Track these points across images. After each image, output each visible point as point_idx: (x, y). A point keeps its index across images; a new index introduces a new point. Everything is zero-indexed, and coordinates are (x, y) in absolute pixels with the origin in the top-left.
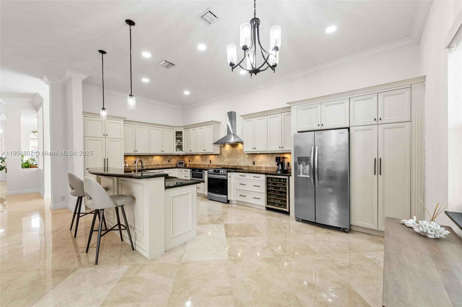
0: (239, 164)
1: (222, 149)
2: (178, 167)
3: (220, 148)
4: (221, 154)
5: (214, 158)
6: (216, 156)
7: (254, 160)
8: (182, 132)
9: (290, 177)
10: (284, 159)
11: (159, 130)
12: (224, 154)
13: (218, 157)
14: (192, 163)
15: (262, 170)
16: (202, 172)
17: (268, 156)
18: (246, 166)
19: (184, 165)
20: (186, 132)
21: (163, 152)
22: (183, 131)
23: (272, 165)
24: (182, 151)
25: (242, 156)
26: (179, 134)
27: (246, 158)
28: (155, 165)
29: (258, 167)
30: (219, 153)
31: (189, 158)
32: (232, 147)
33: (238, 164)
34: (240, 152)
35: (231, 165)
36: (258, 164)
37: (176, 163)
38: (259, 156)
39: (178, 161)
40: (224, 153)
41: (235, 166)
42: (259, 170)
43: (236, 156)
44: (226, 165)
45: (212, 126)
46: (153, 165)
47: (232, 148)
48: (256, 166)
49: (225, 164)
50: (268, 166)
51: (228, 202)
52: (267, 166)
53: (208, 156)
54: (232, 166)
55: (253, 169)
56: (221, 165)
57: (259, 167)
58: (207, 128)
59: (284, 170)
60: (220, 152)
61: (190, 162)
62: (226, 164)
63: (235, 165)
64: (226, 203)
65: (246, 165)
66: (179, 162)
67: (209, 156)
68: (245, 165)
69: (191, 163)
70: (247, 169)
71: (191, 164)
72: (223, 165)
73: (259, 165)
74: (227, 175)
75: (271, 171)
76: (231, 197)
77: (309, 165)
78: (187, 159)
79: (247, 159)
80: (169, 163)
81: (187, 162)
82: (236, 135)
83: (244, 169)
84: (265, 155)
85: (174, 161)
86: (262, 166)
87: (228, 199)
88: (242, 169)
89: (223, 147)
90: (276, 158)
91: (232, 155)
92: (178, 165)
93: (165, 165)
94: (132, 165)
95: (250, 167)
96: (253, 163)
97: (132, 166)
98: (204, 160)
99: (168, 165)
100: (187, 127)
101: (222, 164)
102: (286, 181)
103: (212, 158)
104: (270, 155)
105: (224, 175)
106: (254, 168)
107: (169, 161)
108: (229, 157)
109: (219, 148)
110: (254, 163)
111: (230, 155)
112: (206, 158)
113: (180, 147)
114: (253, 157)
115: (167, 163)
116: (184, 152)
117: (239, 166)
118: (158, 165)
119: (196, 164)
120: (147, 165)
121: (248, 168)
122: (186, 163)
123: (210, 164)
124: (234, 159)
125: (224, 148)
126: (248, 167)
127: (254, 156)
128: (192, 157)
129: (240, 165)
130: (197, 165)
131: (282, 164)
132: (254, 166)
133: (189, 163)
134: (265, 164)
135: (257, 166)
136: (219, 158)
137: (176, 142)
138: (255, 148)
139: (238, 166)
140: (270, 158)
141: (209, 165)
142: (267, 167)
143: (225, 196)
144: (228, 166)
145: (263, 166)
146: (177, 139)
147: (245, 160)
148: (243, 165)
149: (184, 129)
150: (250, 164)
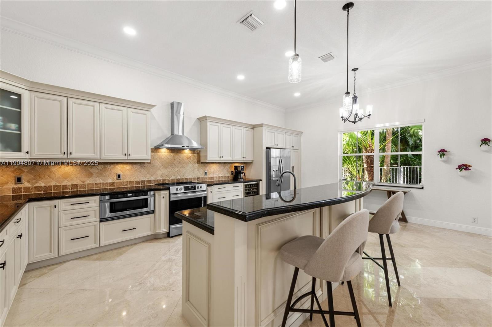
0: (185, 176)
5: (131, 169)
7: (206, 171)
8: (20, 95)
15: (214, 180)
16: (147, 195)
17: (220, 165)
18: (196, 178)
20: (36, 99)
23: (224, 175)
24: (19, 152)
25: (190, 165)
27: (196, 167)
29: (210, 177)
32: (172, 153)
34: (187, 160)
35: (171, 178)
36: (210, 174)
38: (212, 165)
41: (178, 179)
43: (180, 166)
44: (160, 180)
49: (158, 179)
50: (220, 175)
52: (220, 176)
55: (204, 181)
57: (212, 177)
62: (160, 178)
63: (179, 177)
65: (195, 177)
73: (211, 176)
75: (223, 180)
79: (197, 169)
84: (218, 164)
86: (214, 176)
91: (173, 164)
95: (201, 179)
96: (204, 174)
98: (94, 175)
100: (40, 89)
101: (151, 179)
103: (119, 169)
104: (222, 164)
106: (206, 179)
108: (166, 167)
111: (168, 164)
112: (105, 170)
114: (204, 167)
117: (185, 179)
121: (197, 181)
123: (119, 181)
124: (177, 169)
125: (156, 153)
126: (198, 178)
127: (206, 165)
129: (187, 178)
132: (206, 177)
134: (218, 173)
136: (143, 170)
139: (183, 179)
140: (222, 167)
141: (113, 183)
142: (220, 177)
144: (164, 180)
145: (216, 176)
147: (193, 171)
148: (191, 177)
149: (28, 89)
150: (200, 175)
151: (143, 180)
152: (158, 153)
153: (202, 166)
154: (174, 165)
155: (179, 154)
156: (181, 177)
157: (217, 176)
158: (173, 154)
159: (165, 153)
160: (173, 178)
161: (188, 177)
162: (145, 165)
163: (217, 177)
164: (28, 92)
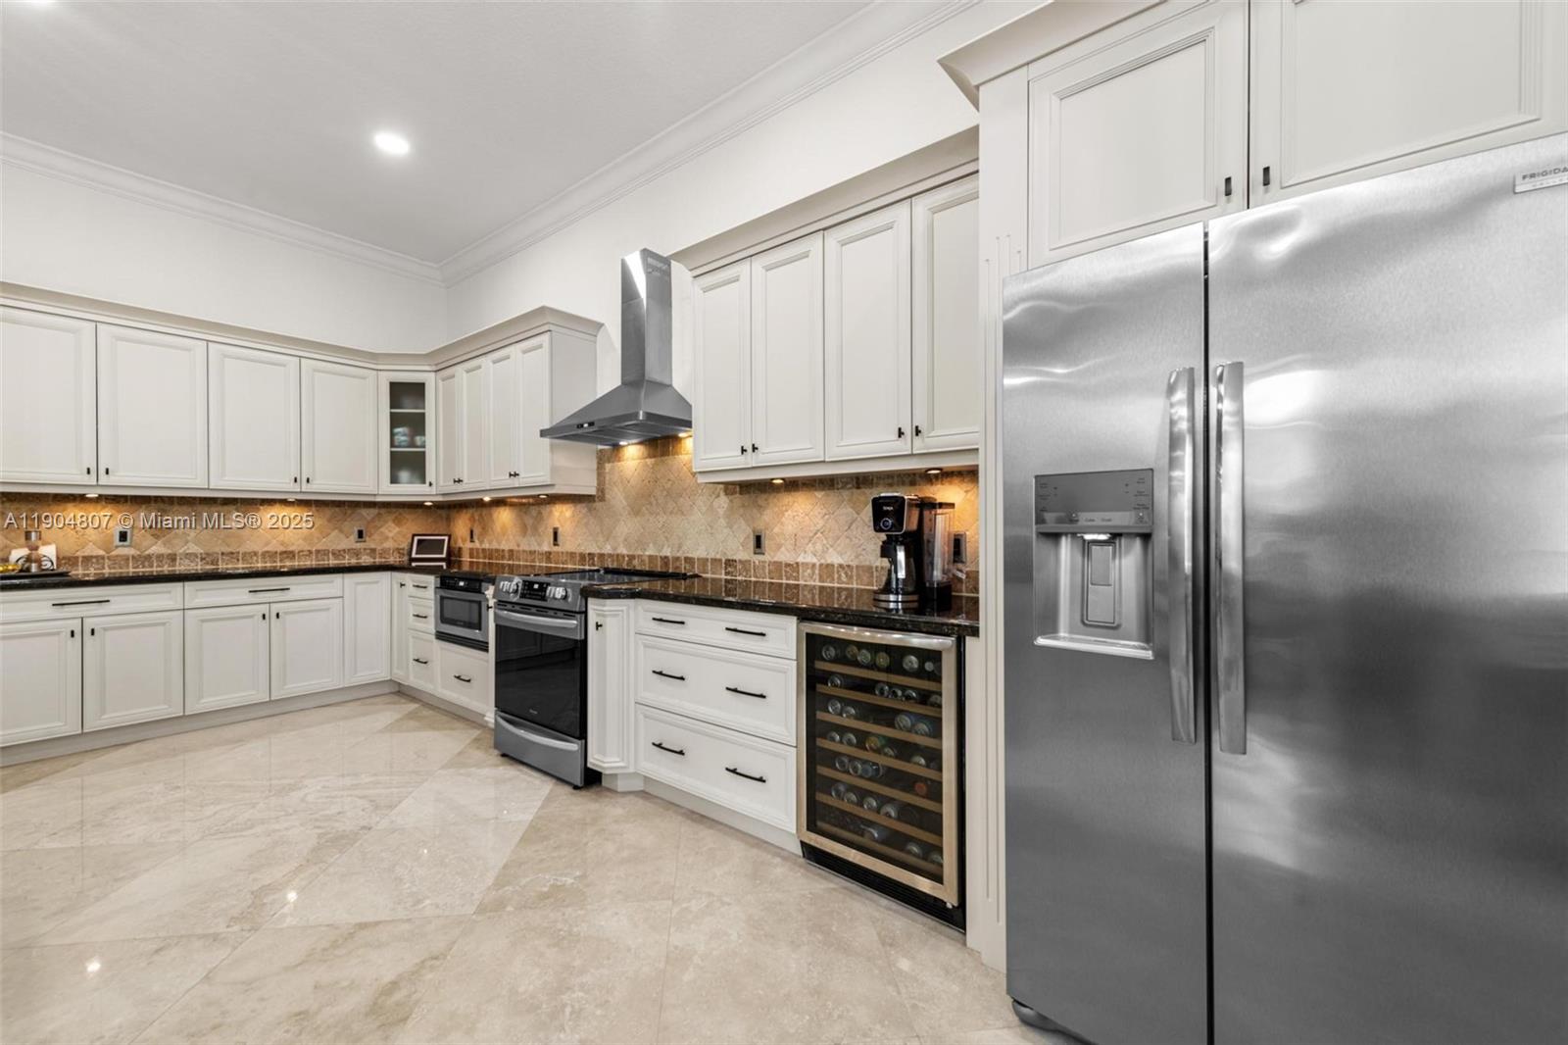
0: (685, 548)
1: (608, 466)
2: (414, 564)
3: (599, 463)
4: (601, 494)
5: (574, 516)
6: (582, 508)
7: (760, 526)
8: (422, 385)
9: (969, 640)
10: (926, 513)
11: (282, 368)
12: (617, 497)
13: (590, 510)
14: (481, 542)
15: (801, 582)
17: (833, 497)
18: (720, 560)
19: (444, 556)
20: (440, 383)
21: (305, 487)
22: (430, 380)
23: (857, 557)
24: (424, 482)
25: (701, 502)
26: (406, 396)
27: (721, 512)
28: (272, 555)
29: (778, 565)
30: (592, 491)
31: (472, 519)
32: (650, 456)
33: (680, 547)
34: (689, 481)
35: (647, 553)
36: (779, 546)
37: (405, 545)
38: (787, 499)
39: (414, 535)
40: (616, 489)
41: (665, 560)
42: (784, 581)
43: (671, 505)
44: (623, 556)
45: (545, 338)
46: (255, 554)
47: (650, 461)
48: (767, 558)
49: (619, 551)
50: (835, 559)
51: (592, 779)
52: (829, 562)
53: (545, 508)
54: (650, 557)
55: (753, 579)
56: (602, 556)
57: (788, 565)
58: (525, 352)
59: (932, 589)
60: (599, 484)
61: (475, 538)
62: (623, 550)
63: (667, 552)
64: (576, 788)
65: (718, 557)
66: (419, 541)
67: (548, 508)
68: (712, 555)
69: (477, 544)
70: (723, 577)
71: (477, 549)
72: (610, 556)
73: (784, 556)
74: (585, 613)
76: (603, 751)
77: (1138, 543)
78: (461, 526)
79: (723, 522)
80: (359, 546)
81: (464, 541)
82: (670, 386)
83: (709, 575)
84: (819, 493)
85: (394, 537)
86: (800, 560)
87: (589, 765)
88: (696, 576)
89: (609, 462)
90: (878, 505)
91: (653, 500)
92: (414, 555)
93: (337, 554)
94: (101, 553)
95: (739, 566)
96: (752, 543)
97: (103, 558)
98: (529, 532)
99: (357, 554)
100: (445, 360)
101: (608, 549)
102: (939, 668)
103: (561, 515)
104: (846, 494)
105: (569, 614)
106: (759, 569)
107: (360, 534)
108: (636, 512)
109: (595, 467)
110: (758, 541)
111: (643, 501)
112: (539, 518)
113: (408, 461)
114: (755, 511)
115: (350, 542)
116: (433, 490)
117: (687, 559)
118: (290, 555)
119: (497, 550)
120: (207, 554)
121: (727, 574)
122: (460, 544)
123: (556, 549)
124: (662, 519)
125: (616, 463)
126: (730, 563)
127: (762, 499)
128: (481, 515)
129: (690, 555)
130: (503, 558)
131: (918, 545)
132: (757, 559)
133: (471, 545)
134: (819, 547)
135: (776, 559)
136: (591, 519)
137: (392, 435)
138: (754, 448)
139: (677, 559)
140: (847, 511)
141: (550, 553)
142: (829, 566)
143: (573, 746)
144: (632, 557)
145: (810, 559)
146: (395, 421)
147: (711, 527)
148: (703, 555)
149: (434, 368)
150: (738, 550)
151: (592, 551)
152: (619, 461)
153: (743, 506)
154: (655, 502)
155: (669, 460)
156: (672, 551)
157: (815, 560)
159: (633, 459)
160: (650, 551)
161: (695, 554)
163: (814, 565)
164: (433, 374)
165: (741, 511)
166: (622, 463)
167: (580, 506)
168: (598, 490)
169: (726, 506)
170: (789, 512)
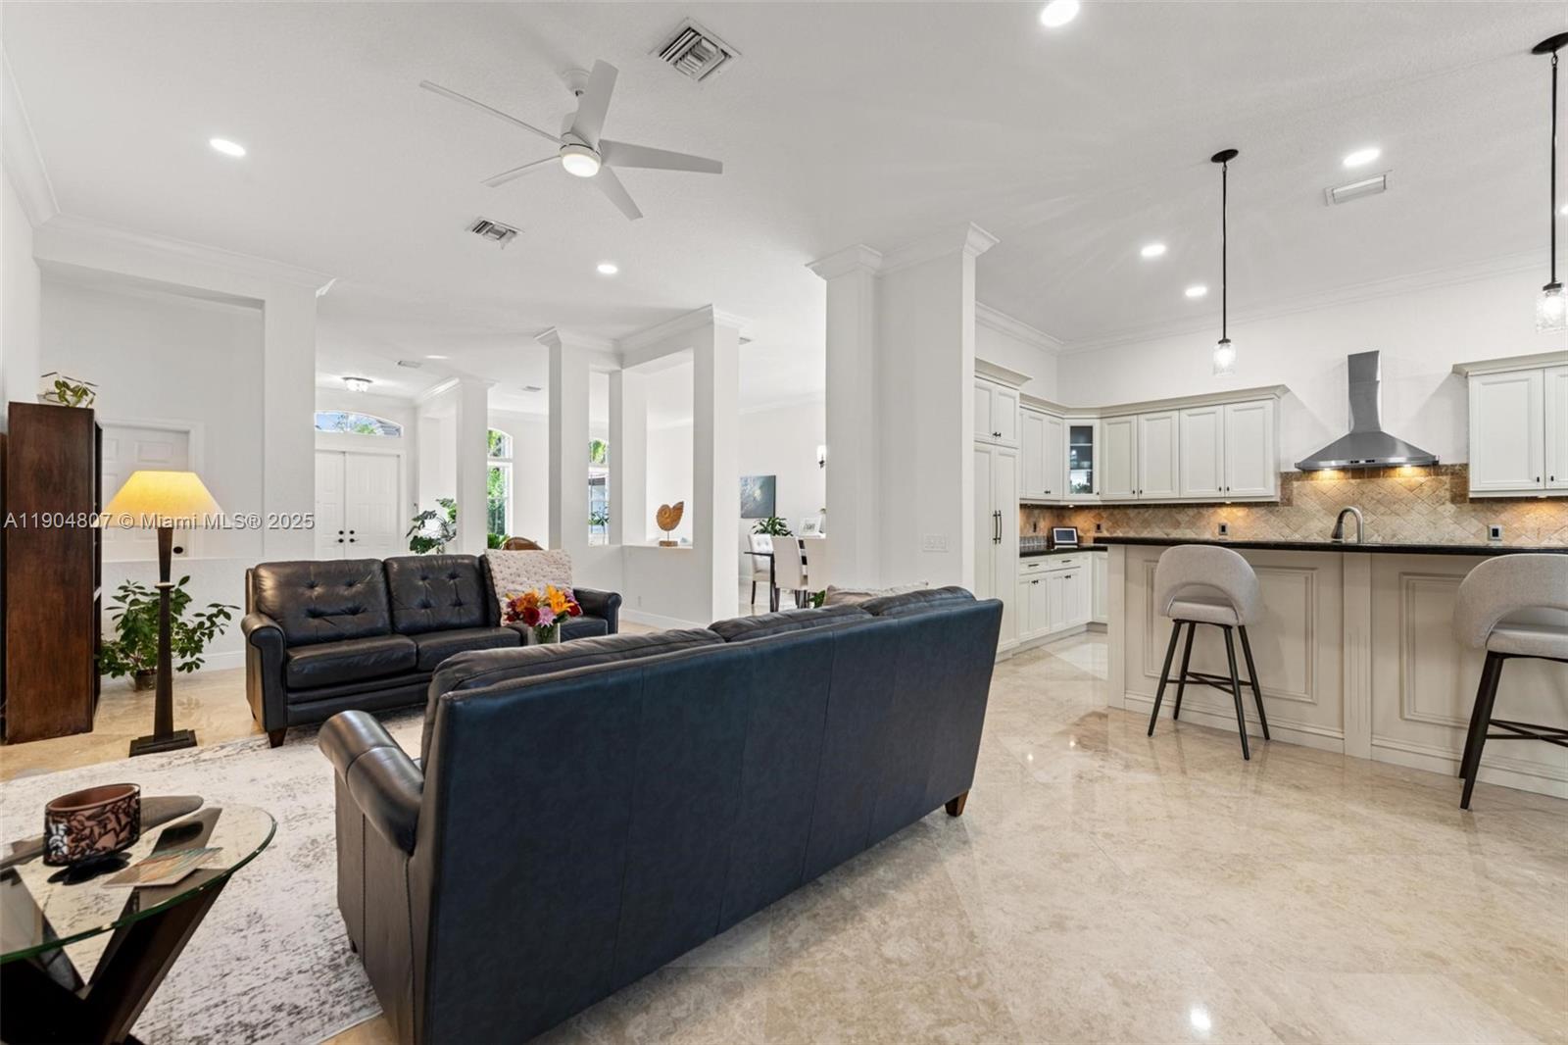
1: (1295, 484)
2: (1056, 547)
3: (1282, 481)
4: (1287, 501)
5: (1248, 516)
6: (1260, 510)
7: (1496, 524)
8: (1091, 428)
12: (1306, 503)
13: (1271, 511)
20: (1104, 427)
21: (1048, 496)
22: (1096, 424)
24: (1091, 492)
25: (1421, 507)
26: (1081, 435)
30: (1275, 499)
32: (1352, 479)
34: (1407, 494)
36: (1518, 535)
38: (1528, 506)
40: (1306, 498)
43: (1382, 509)
45: (1270, 402)
47: (1353, 481)
48: (1505, 541)
53: (1204, 511)
58: (1237, 410)
60: (1283, 495)
67: (1211, 510)
73: (1525, 540)
79: (1449, 520)
82: (1385, 433)
85: (1042, 529)
89: (1298, 480)
92: (1056, 541)
96: (1487, 532)
98: (1182, 527)
103: (1224, 515)
107: (1034, 527)
109: (1279, 483)
110: (1495, 533)
112: (1198, 516)
114: (1489, 514)
116: (1098, 498)
122: (1085, 533)
125: (1305, 482)
127: (1495, 507)
128: (1110, 516)
136: (1273, 518)
137: (1070, 461)
138: (1551, 479)
147: (1435, 524)
149: (1099, 416)
150: (1468, 537)
152: (1312, 481)
153: (1475, 510)
155: (1380, 481)
158: (1358, 480)
159: (1330, 480)
162: (1277, 509)
164: (1098, 421)
165: (1473, 514)
166: (1318, 482)
167: (1255, 510)
168: (1282, 499)
169: (1453, 511)
170: (1532, 514)
